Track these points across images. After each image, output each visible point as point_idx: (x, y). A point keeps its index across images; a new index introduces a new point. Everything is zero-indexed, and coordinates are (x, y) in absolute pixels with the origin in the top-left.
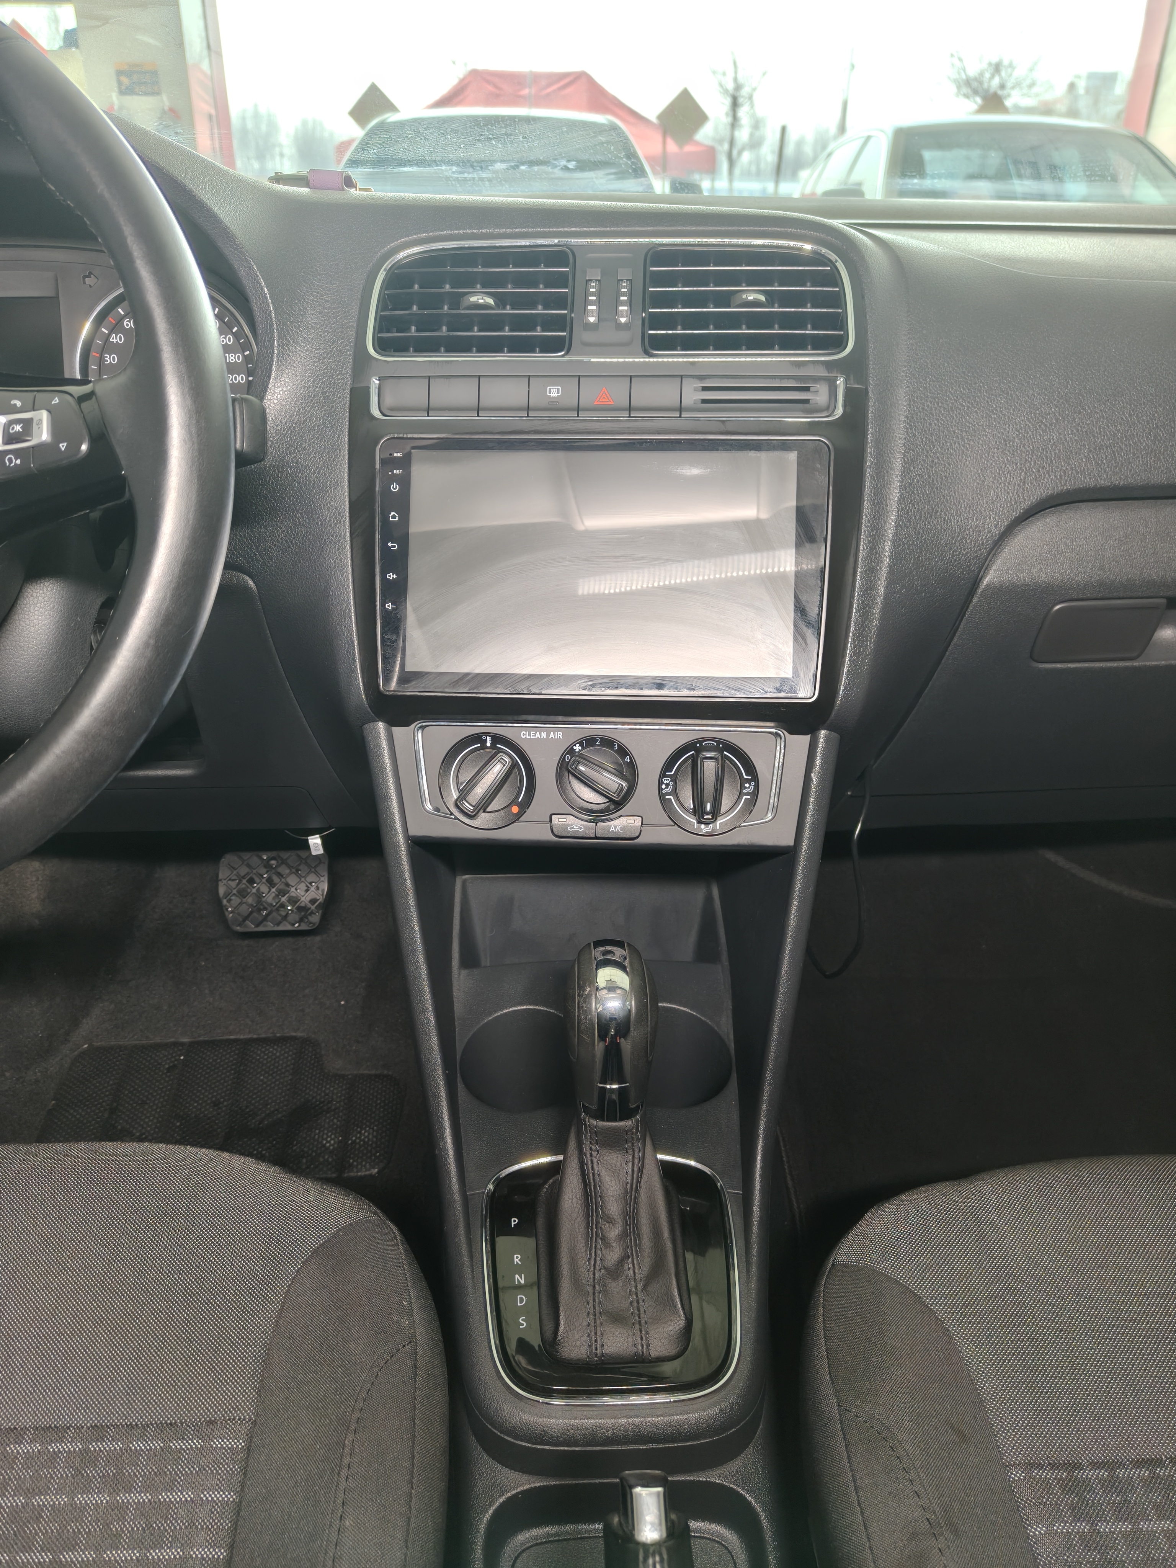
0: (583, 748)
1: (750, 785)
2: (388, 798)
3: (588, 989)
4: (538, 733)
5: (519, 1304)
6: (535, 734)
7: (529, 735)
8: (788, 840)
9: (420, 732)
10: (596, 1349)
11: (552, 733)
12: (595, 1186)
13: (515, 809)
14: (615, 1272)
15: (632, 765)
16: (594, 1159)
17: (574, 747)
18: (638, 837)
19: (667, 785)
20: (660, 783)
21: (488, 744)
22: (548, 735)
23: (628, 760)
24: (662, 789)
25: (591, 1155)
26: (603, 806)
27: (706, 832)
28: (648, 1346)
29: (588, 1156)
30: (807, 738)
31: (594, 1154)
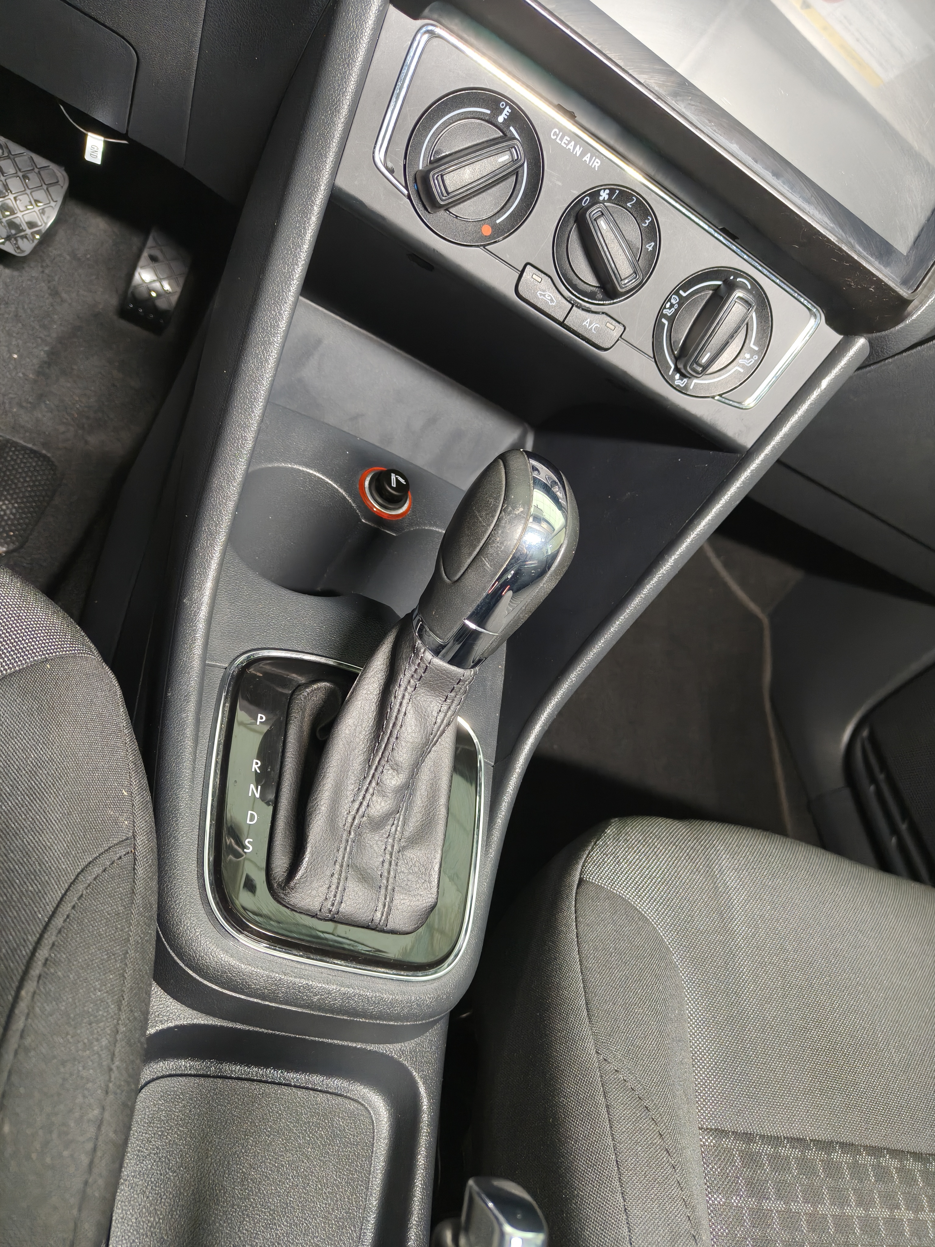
0: (609, 200)
1: (752, 357)
2: (335, 108)
3: (521, 509)
4: (573, 143)
5: (248, 822)
6: (569, 142)
7: (561, 139)
8: (748, 441)
9: (426, 36)
10: (333, 905)
11: (589, 155)
12: (394, 724)
13: (487, 230)
14: (377, 824)
15: (653, 258)
16: (406, 694)
17: (602, 193)
18: (606, 350)
19: (672, 306)
20: (668, 299)
21: (501, 119)
22: (583, 154)
23: (650, 249)
24: (665, 308)
25: (406, 689)
26: (589, 289)
27: (678, 386)
28: (388, 914)
29: (402, 689)
30: (838, 338)
31: (410, 689)
